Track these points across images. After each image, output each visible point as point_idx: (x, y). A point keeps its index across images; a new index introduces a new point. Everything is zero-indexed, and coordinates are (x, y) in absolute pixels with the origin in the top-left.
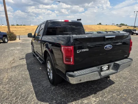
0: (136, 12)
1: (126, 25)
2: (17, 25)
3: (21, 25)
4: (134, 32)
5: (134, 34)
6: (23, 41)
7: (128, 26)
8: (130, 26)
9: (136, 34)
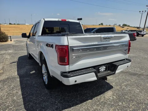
0: (141, 12)
1: (129, 26)
2: (10, 24)
3: (15, 24)
4: (140, 33)
5: (139, 36)
6: (17, 43)
7: (130, 27)
8: (132, 27)
9: (141, 36)
